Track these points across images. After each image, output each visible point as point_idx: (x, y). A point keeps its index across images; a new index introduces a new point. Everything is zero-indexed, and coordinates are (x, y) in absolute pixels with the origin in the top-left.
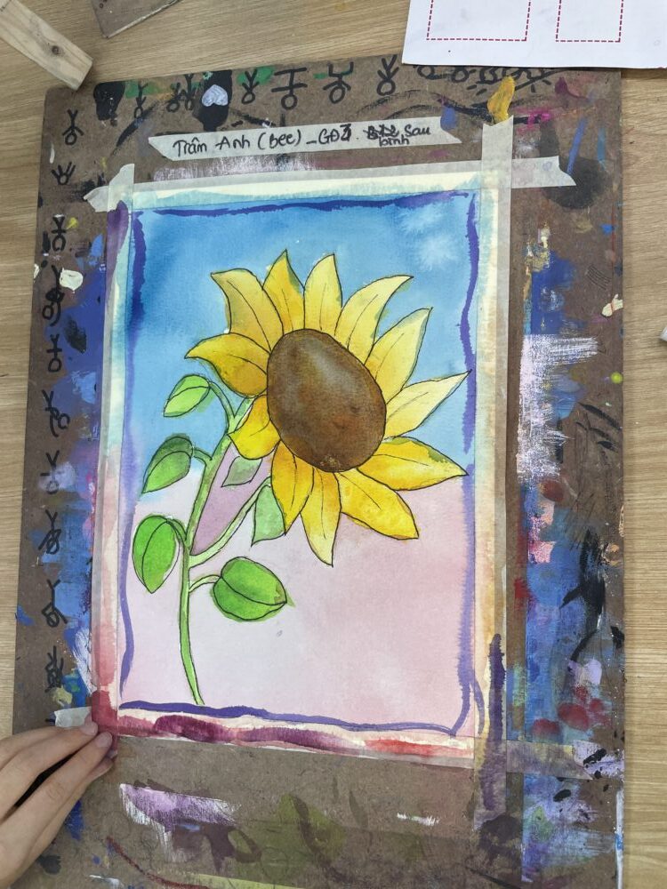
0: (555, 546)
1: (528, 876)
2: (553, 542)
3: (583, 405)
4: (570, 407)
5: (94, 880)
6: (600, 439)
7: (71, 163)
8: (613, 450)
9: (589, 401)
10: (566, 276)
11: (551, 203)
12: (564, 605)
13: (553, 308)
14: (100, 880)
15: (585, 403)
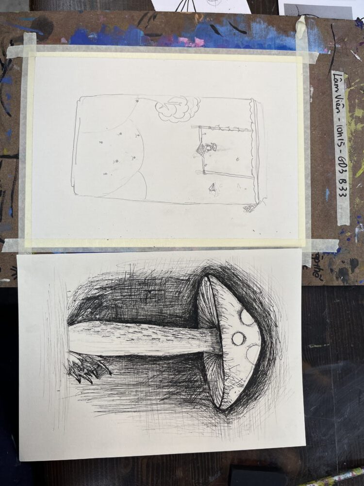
0: (197, 37)
1: (328, 52)
2: (195, 38)
3: (138, 26)
4: (139, 31)
5: (358, 241)
6: (152, 19)
7: (11, 269)
8: (156, 15)
9: (136, 23)
10: (82, 31)
11: (50, 37)
12: (221, 35)
13: (96, 37)
14: (358, 237)
15: (137, 25)
